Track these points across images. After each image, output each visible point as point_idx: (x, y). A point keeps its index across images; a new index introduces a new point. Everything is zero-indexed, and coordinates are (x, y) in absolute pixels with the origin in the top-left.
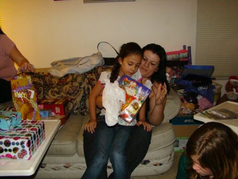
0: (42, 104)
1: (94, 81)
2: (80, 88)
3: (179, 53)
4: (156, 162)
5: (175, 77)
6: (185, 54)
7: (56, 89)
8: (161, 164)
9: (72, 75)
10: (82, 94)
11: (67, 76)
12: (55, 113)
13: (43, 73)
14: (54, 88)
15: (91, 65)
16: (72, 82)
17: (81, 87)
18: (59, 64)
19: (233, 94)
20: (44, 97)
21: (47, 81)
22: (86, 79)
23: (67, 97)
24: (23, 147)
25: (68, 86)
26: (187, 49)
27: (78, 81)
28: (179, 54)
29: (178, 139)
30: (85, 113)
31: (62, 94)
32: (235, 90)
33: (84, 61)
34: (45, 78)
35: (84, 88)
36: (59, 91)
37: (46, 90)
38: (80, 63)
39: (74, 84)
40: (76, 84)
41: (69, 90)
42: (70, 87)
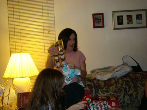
1: (130, 83)
2: (122, 88)
7: (104, 89)
9: (114, 78)
10: (123, 92)
11: (109, 80)
13: (91, 78)
14: (103, 88)
15: (125, 71)
16: (116, 83)
20: (96, 95)
21: (96, 84)
22: (124, 81)
23: (114, 95)
25: (113, 87)
27: (120, 83)
31: (110, 92)
33: (119, 68)
34: (94, 82)
35: (124, 88)
36: (108, 90)
37: (97, 90)
38: (116, 70)
39: (118, 86)
40: (119, 85)
41: (115, 89)
42: (115, 87)
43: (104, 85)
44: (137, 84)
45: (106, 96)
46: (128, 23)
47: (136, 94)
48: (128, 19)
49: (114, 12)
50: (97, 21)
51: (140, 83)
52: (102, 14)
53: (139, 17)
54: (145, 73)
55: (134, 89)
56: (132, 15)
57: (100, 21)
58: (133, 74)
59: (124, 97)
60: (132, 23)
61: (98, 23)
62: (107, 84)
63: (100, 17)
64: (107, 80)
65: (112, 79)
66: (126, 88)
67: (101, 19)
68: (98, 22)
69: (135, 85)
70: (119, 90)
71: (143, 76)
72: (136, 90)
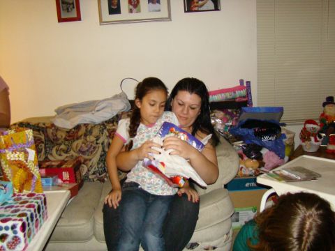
0: (43, 168)
2: (97, 144)
3: (233, 90)
4: (207, 244)
5: (230, 124)
6: (243, 92)
7: (63, 147)
8: (214, 248)
9: (86, 125)
10: (100, 152)
11: (78, 127)
12: (62, 179)
13: (44, 124)
14: (60, 144)
15: (112, 110)
16: (85, 135)
17: (98, 142)
18: (67, 111)
19: (311, 145)
20: (46, 157)
21: (50, 135)
22: (105, 131)
23: (78, 158)
24: (15, 232)
25: (80, 142)
26: (245, 85)
27: (94, 134)
28: (235, 93)
29: (237, 210)
30: (106, 179)
31: (72, 152)
32: (313, 139)
33: (103, 105)
34: (46, 132)
35: (103, 144)
36: (68, 149)
37: (49, 147)
38: (98, 108)
39: (88, 139)
40: (91, 138)
41: (81, 147)
42: (83, 143)
43: (65, 139)
46: (131, 11)
48: (130, 2)
50: (65, 8)
57: (71, 6)
60: (139, 11)
61: (68, 11)
62: (72, 136)
65: (83, 126)
67: (73, 4)
68: (68, 9)
70: (89, 148)
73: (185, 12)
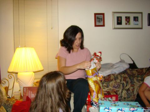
1: (127, 79)
11: (109, 76)
14: (103, 84)
16: (115, 79)
22: (122, 77)
23: (113, 90)
27: (119, 79)
31: (110, 87)
33: (118, 65)
35: (122, 83)
36: (108, 86)
38: (115, 67)
39: (117, 81)
41: (114, 85)
42: (115, 83)
43: (104, 81)
44: (134, 80)
45: (106, 91)
46: (126, 24)
47: (132, 89)
48: (126, 20)
49: (114, 13)
50: (98, 21)
51: (136, 79)
52: (103, 14)
53: (136, 19)
54: (140, 70)
55: (131, 85)
56: (130, 17)
57: (101, 20)
58: (130, 70)
59: (122, 92)
60: (129, 24)
62: (107, 80)
63: (102, 16)
64: (107, 76)
65: (111, 75)
66: (124, 84)
67: (102, 19)
68: (99, 21)
69: (132, 80)
70: (118, 86)
71: (139, 73)
72: (133, 85)
73: (148, 25)
